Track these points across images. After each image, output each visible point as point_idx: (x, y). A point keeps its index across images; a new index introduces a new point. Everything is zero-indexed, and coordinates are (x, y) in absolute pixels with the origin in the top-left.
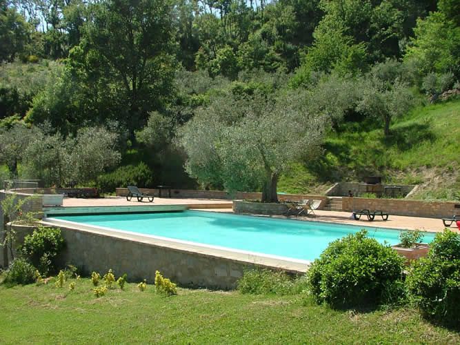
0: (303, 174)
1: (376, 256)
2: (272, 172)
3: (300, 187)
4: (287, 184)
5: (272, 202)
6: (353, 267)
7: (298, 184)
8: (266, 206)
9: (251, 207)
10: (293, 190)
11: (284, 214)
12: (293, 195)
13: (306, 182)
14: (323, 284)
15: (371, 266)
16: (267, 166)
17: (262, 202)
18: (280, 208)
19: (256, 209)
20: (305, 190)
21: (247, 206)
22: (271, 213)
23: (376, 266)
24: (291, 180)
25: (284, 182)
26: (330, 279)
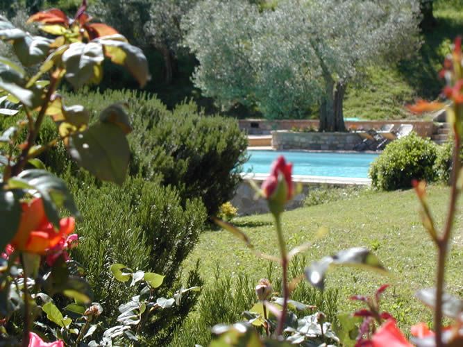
0: (393, 83)
1: (418, 149)
2: (334, 82)
3: (387, 107)
4: (363, 103)
5: (336, 130)
6: (401, 158)
7: (384, 103)
8: (327, 137)
9: (303, 140)
10: (375, 114)
11: (355, 149)
12: (374, 121)
13: (399, 98)
14: (379, 175)
15: (415, 157)
16: (326, 74)
17: (320, 130)
18: (349, 139)
19: (311, 142)
20: (397, 113)
21: (296, 139)
22: (334, 148)
23: (419, 156)
24: (372, 95)
25: (358, 101)
26: (384, 169)
